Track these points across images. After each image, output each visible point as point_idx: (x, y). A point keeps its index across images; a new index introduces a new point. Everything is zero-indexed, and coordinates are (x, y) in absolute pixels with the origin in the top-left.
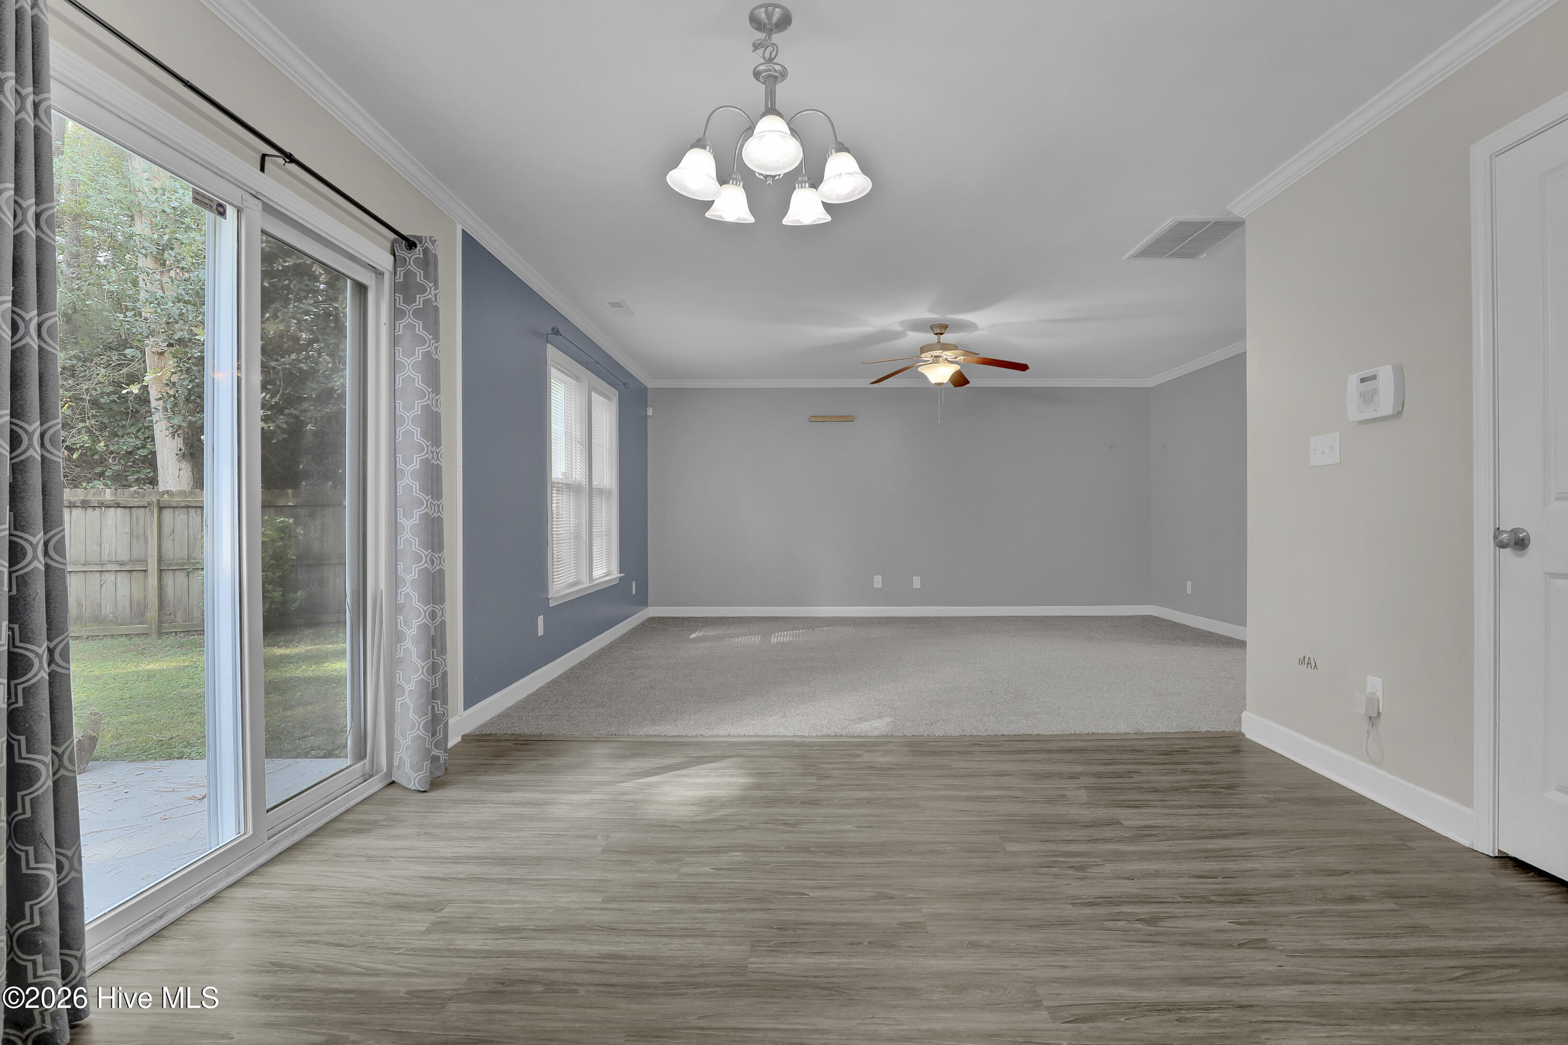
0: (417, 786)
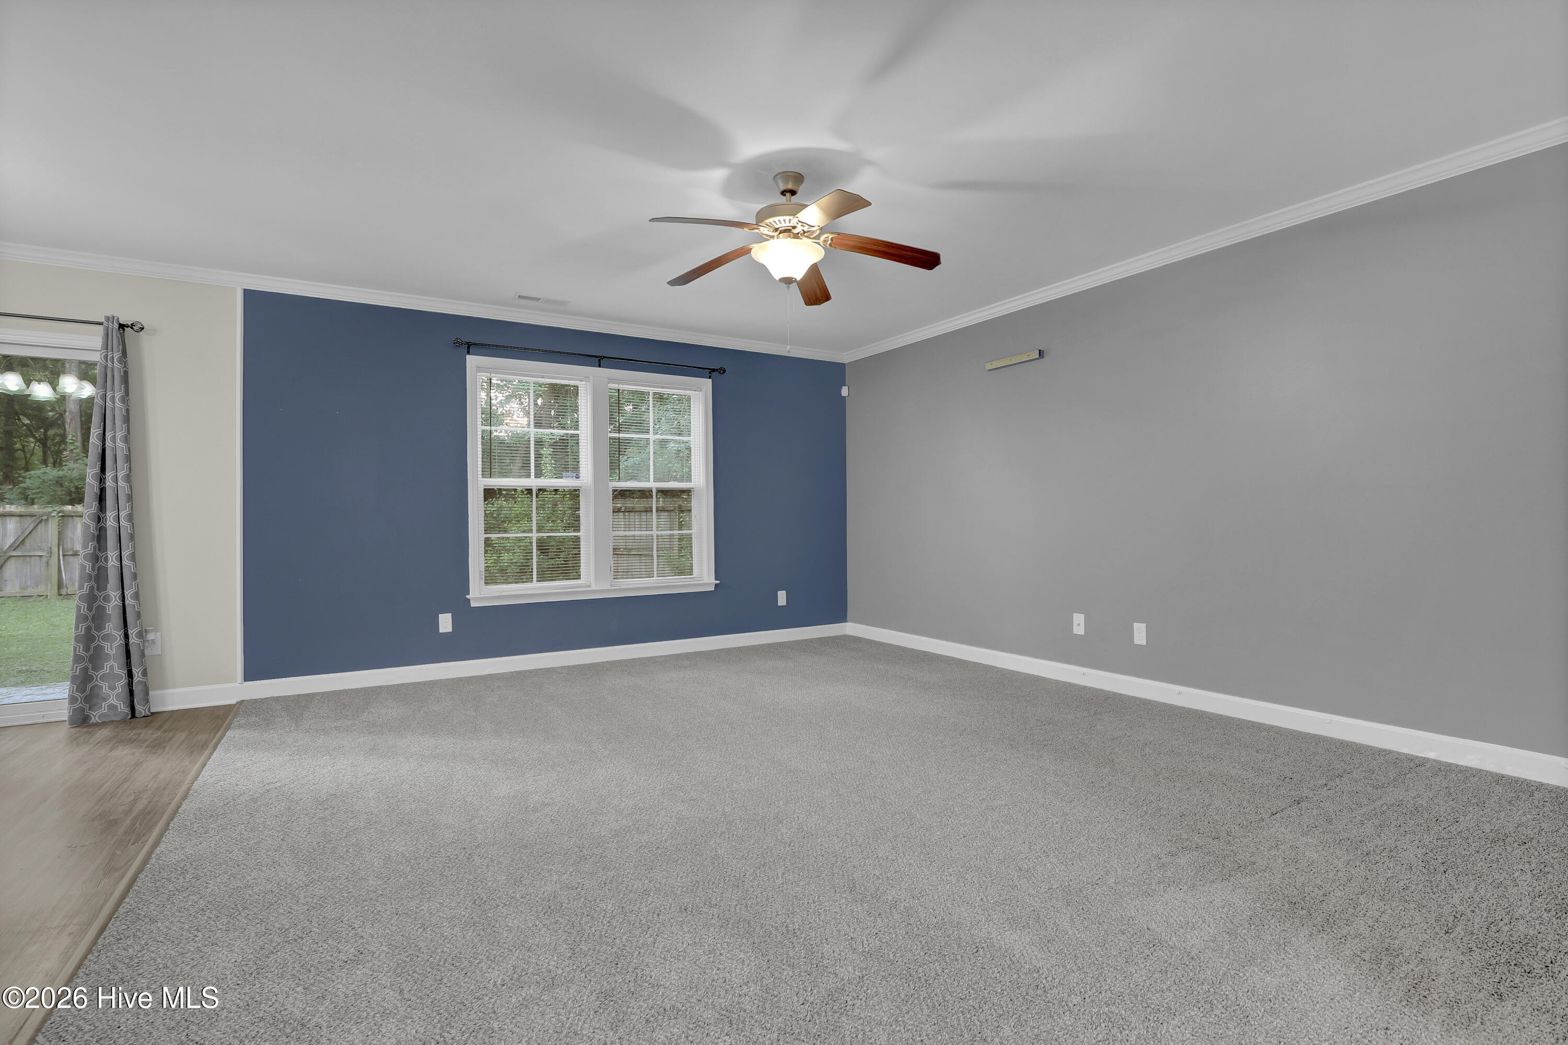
0: (98, 719)
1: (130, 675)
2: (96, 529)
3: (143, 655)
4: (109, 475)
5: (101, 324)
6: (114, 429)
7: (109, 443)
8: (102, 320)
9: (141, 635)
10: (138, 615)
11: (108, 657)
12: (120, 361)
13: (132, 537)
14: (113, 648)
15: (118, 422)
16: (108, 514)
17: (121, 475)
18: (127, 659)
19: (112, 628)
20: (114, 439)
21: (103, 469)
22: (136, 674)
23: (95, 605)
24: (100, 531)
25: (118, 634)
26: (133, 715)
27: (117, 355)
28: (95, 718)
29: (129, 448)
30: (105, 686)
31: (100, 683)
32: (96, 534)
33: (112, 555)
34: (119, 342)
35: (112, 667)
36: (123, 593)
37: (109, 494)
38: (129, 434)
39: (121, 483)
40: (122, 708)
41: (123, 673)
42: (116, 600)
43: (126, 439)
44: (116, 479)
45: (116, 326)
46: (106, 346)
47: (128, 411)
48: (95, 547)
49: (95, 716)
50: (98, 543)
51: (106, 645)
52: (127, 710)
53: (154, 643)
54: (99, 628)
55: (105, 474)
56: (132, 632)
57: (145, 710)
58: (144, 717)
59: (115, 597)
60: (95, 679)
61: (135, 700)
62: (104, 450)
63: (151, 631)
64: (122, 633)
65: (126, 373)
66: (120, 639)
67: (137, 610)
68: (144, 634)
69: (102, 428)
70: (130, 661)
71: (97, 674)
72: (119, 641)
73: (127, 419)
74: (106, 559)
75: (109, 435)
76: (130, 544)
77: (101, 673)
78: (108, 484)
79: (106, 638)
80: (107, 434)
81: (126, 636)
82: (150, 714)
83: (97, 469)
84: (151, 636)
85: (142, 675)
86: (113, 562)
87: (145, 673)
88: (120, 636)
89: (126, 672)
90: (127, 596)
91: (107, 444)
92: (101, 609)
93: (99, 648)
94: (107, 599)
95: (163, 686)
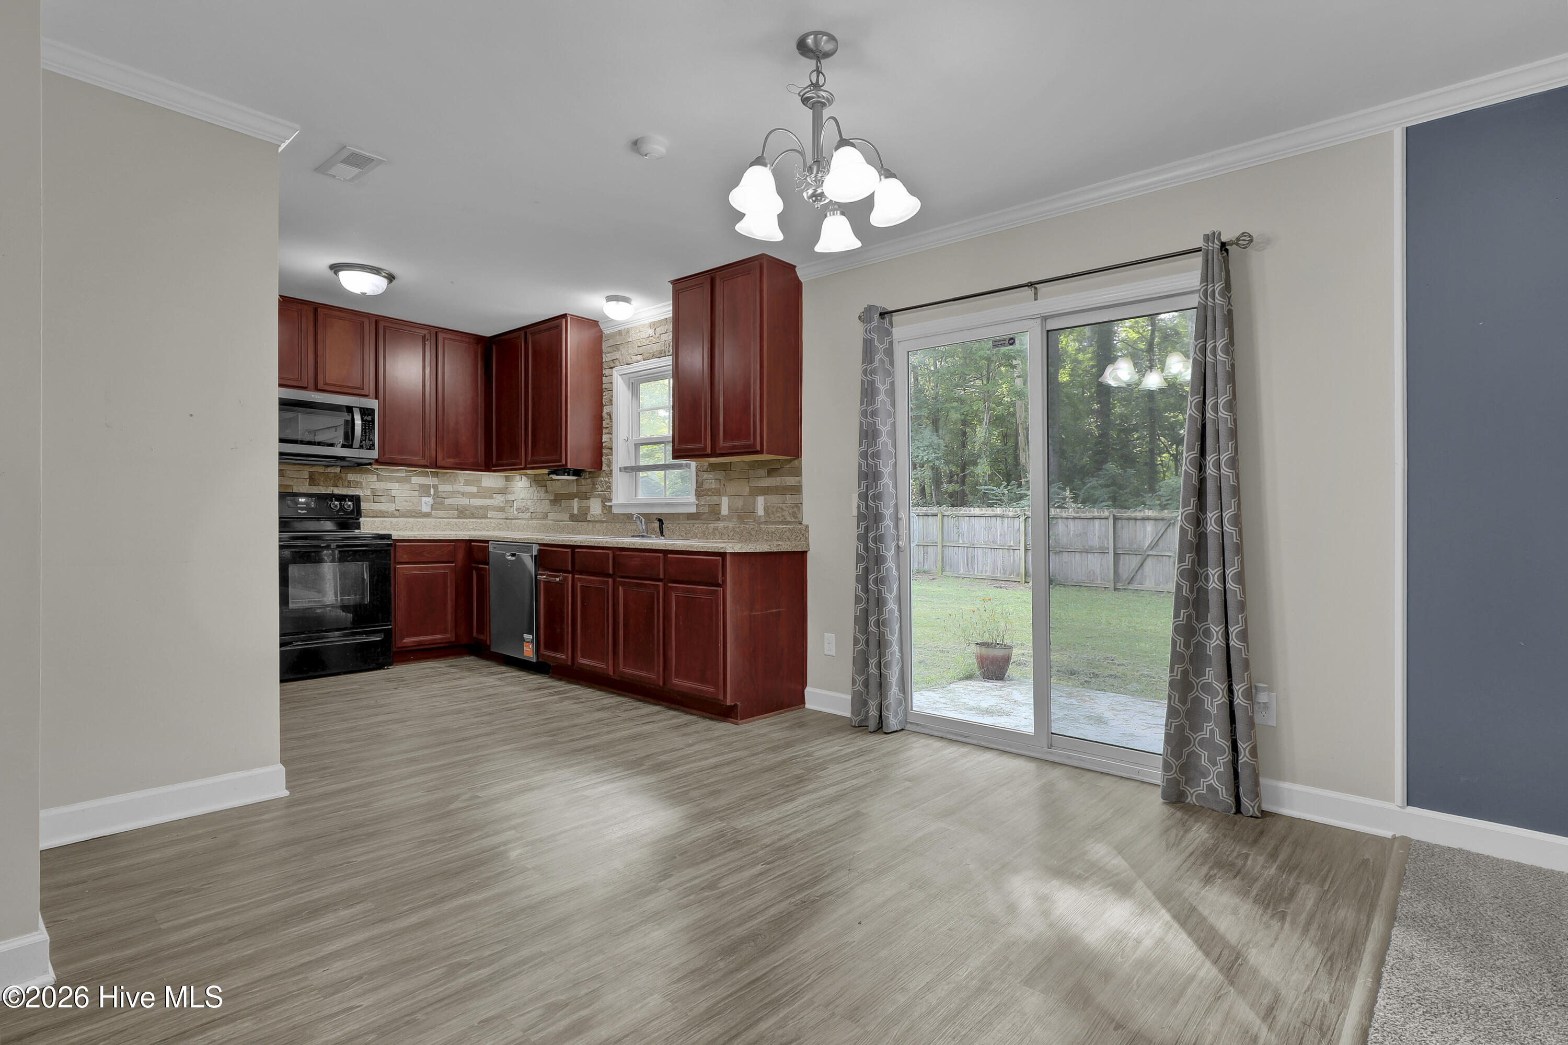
0: (1195, 801)
1: (1235, 748)
2: (1195, 536)
3: (1251, 724)
4: (1210, 458)
5: (1199, 250)
6: (1216, 394)
7: (1210, 414)
8: (1200, 243)
9: (1250, 694)
10: (1246, 665)
11: (1207, 716)
12: (1223, 295)
13: (1239, 549)
14: (1214, 704)
15: (1221, 383)
16: (1209, 515)
17: (1224, 457)
18: (1231, 726)
19: (1213, 675)
20: (1216, 409)
21: (1203, 452)
22: (1242, 750)
23: (1194, 641)
24: (1199, 538)
25: (1220, 687)
26: (1238, 811)
27: (1218, 287)
28: (1191, 796)
29: (1235, 420)
30: (1204, 755)
31: (1199, 750)
32: (1195, 542)
33: (1213, 573)
34: (1221, 267)
35: (1212, 731)
36: (1227, 627)
37: (1210, 486)
38: (1235, 400)
39: (1225, 470)
40: (1224, 796)
41: (1226, 744)
42: (1218, 638)
43: (1231, 406)
44: (1218, 466)
45: (1217, 245)
46: (1205, 278)
47: (1233, 366)
48: (1193, 561)
49: (1192, 795)
50: (1197, 555)
51: (1207, 698)
52: (1231, 801)
53: (1268, 708)
54: (1199, 673)
55: (1205, 459)
56: (1239, 688)
57: (1253, 808)
58: (1251, 817)
59: (1217, 633)
60: (1193, 742)
61: (1241, 788)
62: (1204, 426)
63: (1264, 689)
64: (1224, 686)
65: (1230, 312)
66: (1223, 696)
67: (1244, 656)
68: (1254, 691)
69: (1201, 395)
70: (1235, 727)
71: (1198, 681)
72: (1221, 698)
73: (1231, 377)
74: (1207, 578)
75: (1210, 402)
76: (1236, 558)
77: (1200, 736)
78: (1208, 471)
79: (1207, 688)
80: (1207, 402)
81: (1231, 691)
82: (1259, 815)
83: (1195, 453)
84: (1262, 698)
85: (1250, 754)
86: (1214, 584)
87: (1254, 752)
88: (1223, 691)
89: (1229, 744)
90: (1232, 633)
91: (1208, 415)
92: (1200, 646)
93: (1198, 701)
94: (1207, 633)
95: (1279, 776)
